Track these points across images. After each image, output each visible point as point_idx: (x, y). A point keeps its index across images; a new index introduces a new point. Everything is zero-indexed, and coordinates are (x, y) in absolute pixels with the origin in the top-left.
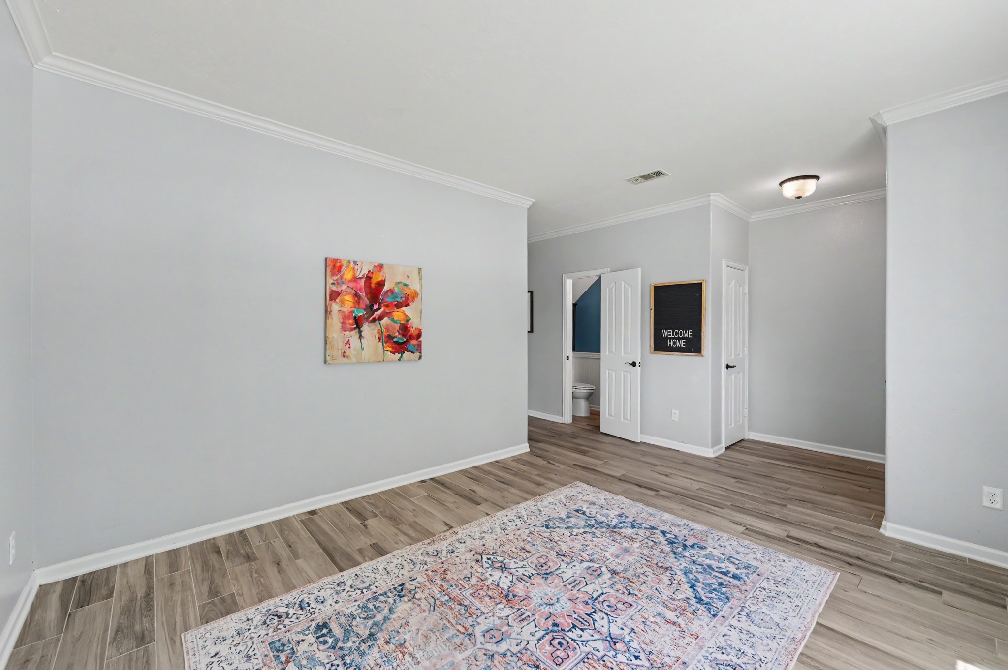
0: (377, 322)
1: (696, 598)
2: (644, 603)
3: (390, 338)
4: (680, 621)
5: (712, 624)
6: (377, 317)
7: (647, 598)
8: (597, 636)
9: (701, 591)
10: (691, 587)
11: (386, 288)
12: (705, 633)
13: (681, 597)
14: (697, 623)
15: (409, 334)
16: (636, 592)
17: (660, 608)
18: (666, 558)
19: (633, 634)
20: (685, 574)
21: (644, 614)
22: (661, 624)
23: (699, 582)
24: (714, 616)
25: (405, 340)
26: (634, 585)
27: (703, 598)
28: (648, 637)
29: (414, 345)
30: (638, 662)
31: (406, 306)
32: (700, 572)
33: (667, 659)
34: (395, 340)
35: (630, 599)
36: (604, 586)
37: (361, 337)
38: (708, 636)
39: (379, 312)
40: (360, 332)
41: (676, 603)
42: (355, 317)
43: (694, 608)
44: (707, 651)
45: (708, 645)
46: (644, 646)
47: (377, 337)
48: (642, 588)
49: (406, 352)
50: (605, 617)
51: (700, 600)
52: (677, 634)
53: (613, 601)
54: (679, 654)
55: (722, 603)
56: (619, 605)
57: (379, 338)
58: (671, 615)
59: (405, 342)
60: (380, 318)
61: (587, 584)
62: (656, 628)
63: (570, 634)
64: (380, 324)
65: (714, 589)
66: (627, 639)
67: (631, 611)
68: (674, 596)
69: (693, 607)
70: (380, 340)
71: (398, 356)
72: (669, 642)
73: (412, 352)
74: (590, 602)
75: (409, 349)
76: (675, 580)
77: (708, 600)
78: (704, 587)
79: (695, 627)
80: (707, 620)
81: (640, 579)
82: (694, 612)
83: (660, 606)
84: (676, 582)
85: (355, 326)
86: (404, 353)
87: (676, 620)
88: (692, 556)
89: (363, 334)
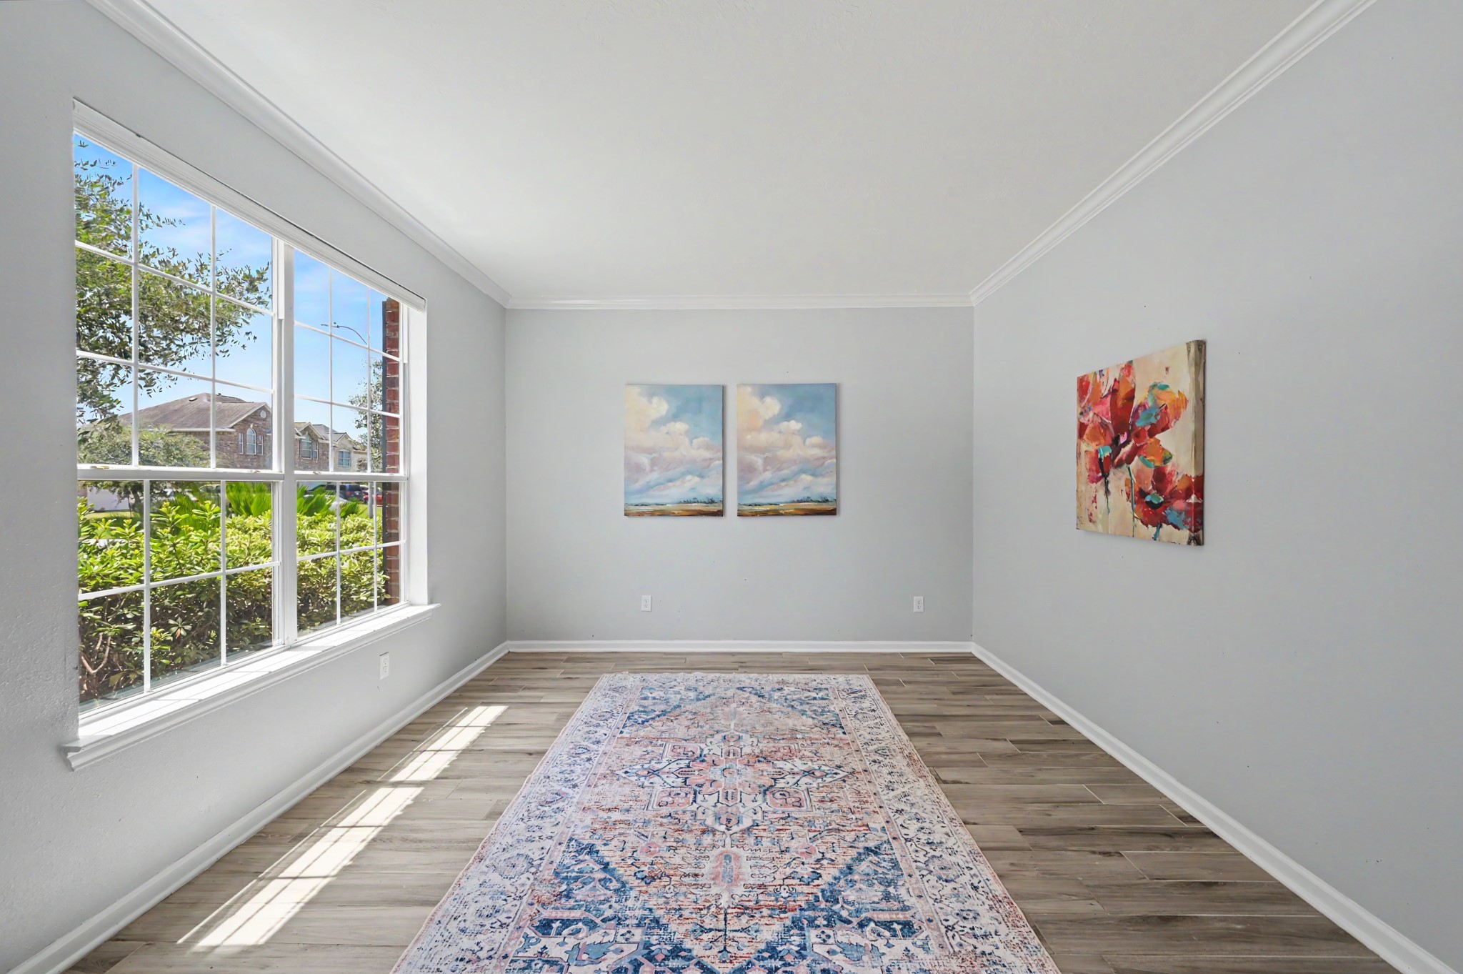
0: (1125, 465)
1: (597, 852)
2: (649, 815)
3: (1142, 494)
4: (604, 815)
5: (572, 829)
6: (1124, 458)
7: (649, 821)
8: (667, 769)
9: (594, 867)
10: (608, 864)
11: (1136, 403)
12: (576, 817)
13: (615, 842)
14: (588, 821)
15: (1170, 488)
16: (665, 821)
17: (630, 817)
18: (664, 899)
19: (640, 784)
20: (624, 885)
21: (642, 804)
22: (622, 803)
23: (600, 881)
24: (571, 840)
25: (1162, 500)
26: (672, 827)
27: (587, 857)
28: (627, 790)
29: (1180, 513)
30: (624, 770)
31: (1163, 430)
32: (602, 902)
33: (604, 782)
34: (1148, 498)
35: (665, 811)
36: (701, 809)
37: (1107, 492)
38: (574, 815)
39: (1128, 448)
40: (1107, 483)
41: (616, 832)
42: (1100, 459)
43: (595, 836)
44: (572, 802)
45: (573, 808)
46: (627, 781)
47: (1124, 493)
48: (662, 828)
49: (1164, 525)
50: (673, 785)
51: (591, 850)
52: (603, 803)
53: (678, 800)
54: (596, 790)
55: (565, 862)
56: (670, 800)
57: (1128, 495)
58: (616, 816)
59: (1161, 504)
60: (1129, 459)
61: (718, 802)
62: (623, 799)
63: (687, 762)
64: (1129, 469)
65: (576, 879)
66: (642, 779)
67: (655, 800)
68: (622, 838)
69: (597, 837)
70: (1128, 497)
71: (1152, 530)
72: (607, 793)
73: (1176, 527)
74: (698, 789)
75: (1170, 519)
76: (632, 864)
77: (581, 857)
78: (592, 875)
79: (588, 818)
80: (578, 831)
81: (673, 840)
82: (594, 832)
83: (631, 819)
84: (630, 862)
85: (1100, 474)
86: (1161, 526)
87: (610, 814)
88: (628, 936)
89: (1110, 486)
